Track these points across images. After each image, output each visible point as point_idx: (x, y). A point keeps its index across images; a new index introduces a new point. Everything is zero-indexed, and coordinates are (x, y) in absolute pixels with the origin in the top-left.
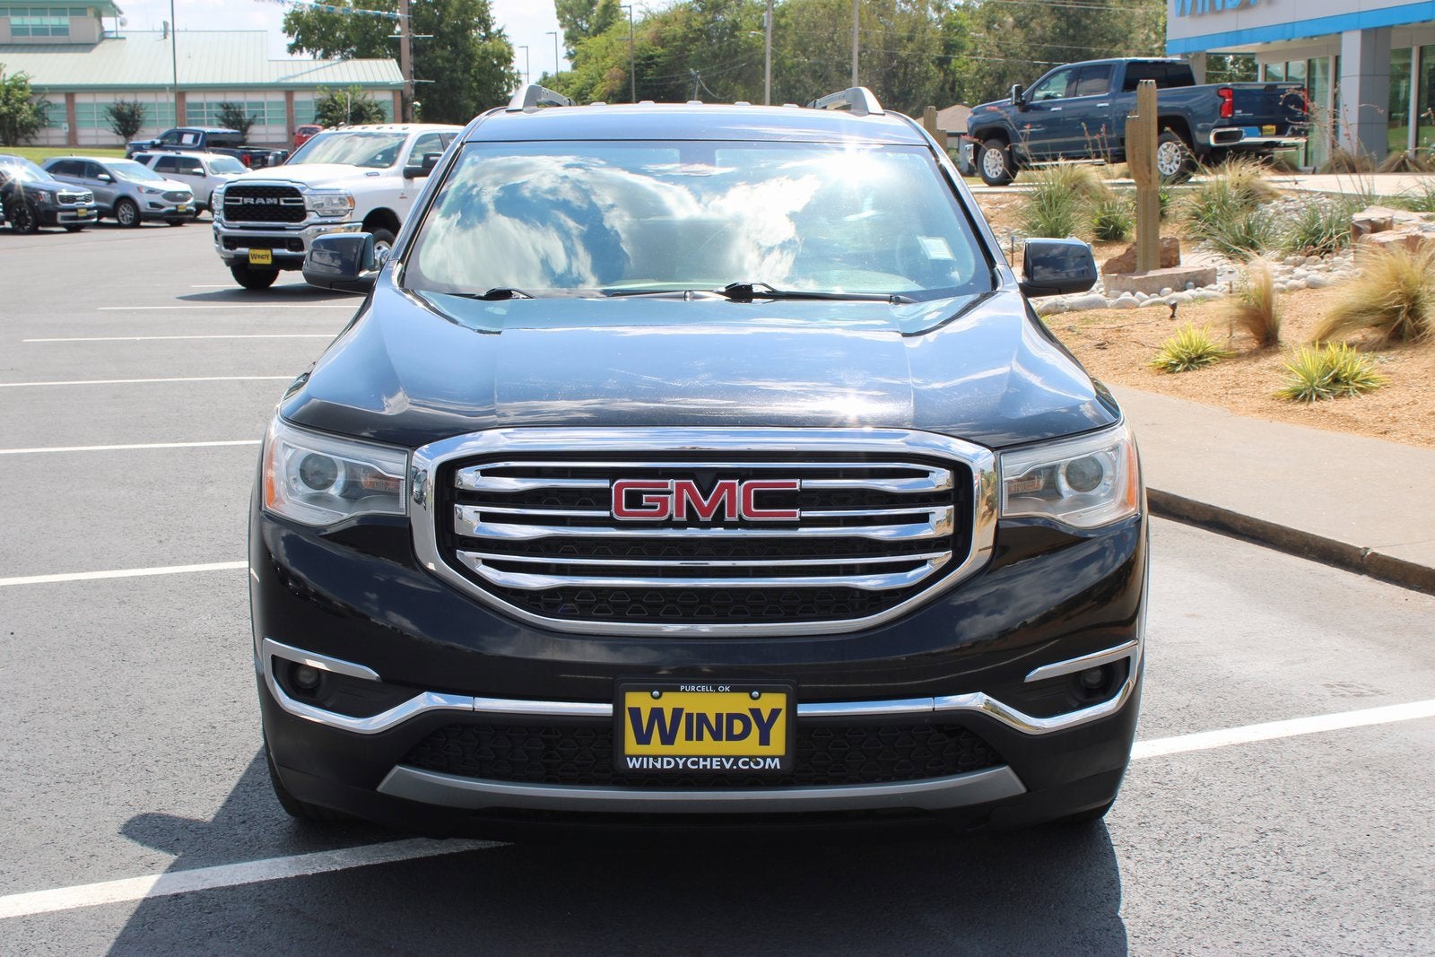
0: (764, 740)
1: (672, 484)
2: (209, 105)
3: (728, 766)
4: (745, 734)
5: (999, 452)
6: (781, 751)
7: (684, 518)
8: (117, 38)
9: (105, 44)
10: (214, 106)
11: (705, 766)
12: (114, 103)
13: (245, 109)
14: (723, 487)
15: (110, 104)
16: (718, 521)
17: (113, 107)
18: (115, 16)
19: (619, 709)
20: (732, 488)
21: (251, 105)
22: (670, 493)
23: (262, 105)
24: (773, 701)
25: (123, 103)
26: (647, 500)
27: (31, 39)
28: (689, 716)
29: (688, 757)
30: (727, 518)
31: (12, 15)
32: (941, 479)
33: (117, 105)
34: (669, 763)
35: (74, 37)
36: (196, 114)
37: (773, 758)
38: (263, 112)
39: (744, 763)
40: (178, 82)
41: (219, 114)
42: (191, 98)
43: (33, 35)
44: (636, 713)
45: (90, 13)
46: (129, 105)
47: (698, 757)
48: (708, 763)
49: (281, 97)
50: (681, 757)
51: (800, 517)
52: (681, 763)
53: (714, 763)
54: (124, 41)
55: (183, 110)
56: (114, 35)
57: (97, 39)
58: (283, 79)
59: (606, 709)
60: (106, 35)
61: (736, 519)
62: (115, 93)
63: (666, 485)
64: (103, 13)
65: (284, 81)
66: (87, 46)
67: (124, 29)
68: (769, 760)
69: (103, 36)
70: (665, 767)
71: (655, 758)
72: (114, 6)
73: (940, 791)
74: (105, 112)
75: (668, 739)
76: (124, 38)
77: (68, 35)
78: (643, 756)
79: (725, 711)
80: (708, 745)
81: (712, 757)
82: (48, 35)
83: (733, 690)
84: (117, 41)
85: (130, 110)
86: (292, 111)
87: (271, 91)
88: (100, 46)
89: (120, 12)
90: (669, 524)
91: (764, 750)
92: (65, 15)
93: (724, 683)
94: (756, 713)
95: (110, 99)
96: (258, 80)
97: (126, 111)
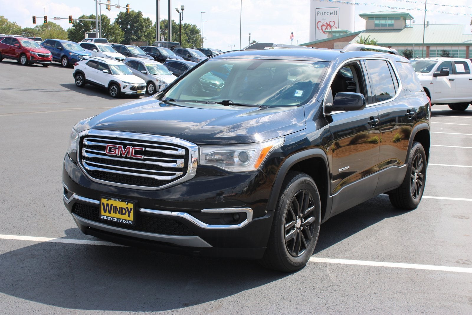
0: (129, 216)
1: (118, 146)
2: (438, 51)
3: (121, 221)
4: (125, 214)
5: (200, 146)
6: (132, 220)
7: (120, 155)
8: (410, 27)
9: (406, 29)
10: (439, 51)
11: (116, 220)
12: (404, 50)
13: (451, 53)
14: (128, 148)
15: (402, 50)
16: (126, 157)
17: (403, 51)
18: (410, 19)
19: (100, 202)
20: (129, 148)
21: (453, 51)
22: (117, 148)
23: (457, 51)
24: (131, 206)
25: (407, 50)
26: (113, 150)
27: (381, 28)
28: (114, 207)
29: (113, 217)
30: (128, 156)
31: (375, 20)
32: (182, 152)
33: (405, 50)
34: (109, 218)
35: (395, 27)
36: (433, 54)
37: (130, 221)
38: (457, 53)
39: (124, 221)
40: (424, 43)
41: (441, 54)
42: (431, 48)
43: (382, 26)
44: (103, 204)
45: (402, 19)
46: (409, 50)
47: (115, 218)
48: (117, 220)
49: (464, 48)
50: (111, 217)
51: (144, 158)
52: (111, 219)
53: (118, 220)
54: (412, 28)
55: (429, 52)
56: (409, 26)
57: (403, 28)
58: (466, 41)
59: (97, 202)
60: (407, 26)
61: (130, 156)
62: (405, 46)
63: (116, 146)
64: (407, 19)
65: (466, 42)
66: (399, 30)
67: (414, 24)
68: (129, 221)
69: (406, 27)
70: (108, 219)
71: (106, 216)
72: (410, 16)
73: (178, 239)
74: (401, 53)
75: (110, 212)
76: (412, 27)
77: (393, 26)
78: (104, 216)
79: (121, 207)
80: (117, 215)
81: (118, 218)
82: (386, 26)
83: (122, 201)
84: (410, 28)
85: (409, 52)
86: (468, 53)
87: (461, 46)
88: (404, 30)
89: (413, 18)
90: (116, 157)
91: (129, 219)
92: (393, 19)
93: (120, 199)
94: (127, 208)
95: (403, 49)
96: (457, 42)
97: (408, 52)
